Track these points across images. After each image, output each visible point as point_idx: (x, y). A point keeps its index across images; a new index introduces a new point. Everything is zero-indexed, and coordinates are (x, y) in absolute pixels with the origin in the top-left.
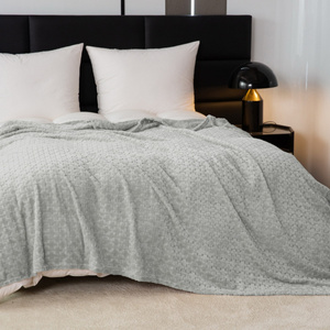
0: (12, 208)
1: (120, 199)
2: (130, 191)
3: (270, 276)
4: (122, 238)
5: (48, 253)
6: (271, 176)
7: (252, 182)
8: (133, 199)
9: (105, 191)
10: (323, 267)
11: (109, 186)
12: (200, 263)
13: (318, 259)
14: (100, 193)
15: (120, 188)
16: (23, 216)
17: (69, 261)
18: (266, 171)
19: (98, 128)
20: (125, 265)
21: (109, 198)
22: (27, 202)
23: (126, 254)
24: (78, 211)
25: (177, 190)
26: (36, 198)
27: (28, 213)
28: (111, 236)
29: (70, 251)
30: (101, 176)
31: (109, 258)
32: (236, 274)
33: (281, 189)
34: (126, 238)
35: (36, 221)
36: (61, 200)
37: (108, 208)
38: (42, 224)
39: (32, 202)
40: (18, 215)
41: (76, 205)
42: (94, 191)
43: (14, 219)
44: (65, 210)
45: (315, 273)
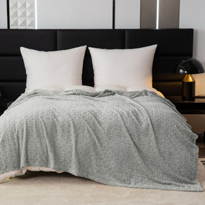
0: (13, 133)
1: (69, 131)
2: (75, 127)
3: (150, 179)
4: (69, 152)
5: (29, 157)
6: (156, 124)
7: (144, 126)
8: (76, 132)
9: (61, 127)
10: (183, 176)
11: (64, 125)
12: (111, 169)
13: (181, 172)
14: (58, 128)
15: (69, 126)
16: (18, 138)
17: (40, 163)
18: (153, 121)
19: (79, 94)
20: (70, 167)
21: (63, 131)
22: (20, 130)
23: (70, 161)
24: (46, 136)
25: (101, 128)
26: (25, 128)
27: (20, 136)
28: (63, 151)
29: (41, 157)
30: (60, 119)
31: (62, 162)
32: (131, 176)
33: (161, 131)
34: (71, 152)
35: (24, 140)
36: (38, 130)
37: (62, 136)
38: (27, 142)
39: (23, 130)
40: (15, 137)
41: (45, 133)
42: (56, 126)
43: (13, 139)
44: (39, 135)
45: (178, 179)
